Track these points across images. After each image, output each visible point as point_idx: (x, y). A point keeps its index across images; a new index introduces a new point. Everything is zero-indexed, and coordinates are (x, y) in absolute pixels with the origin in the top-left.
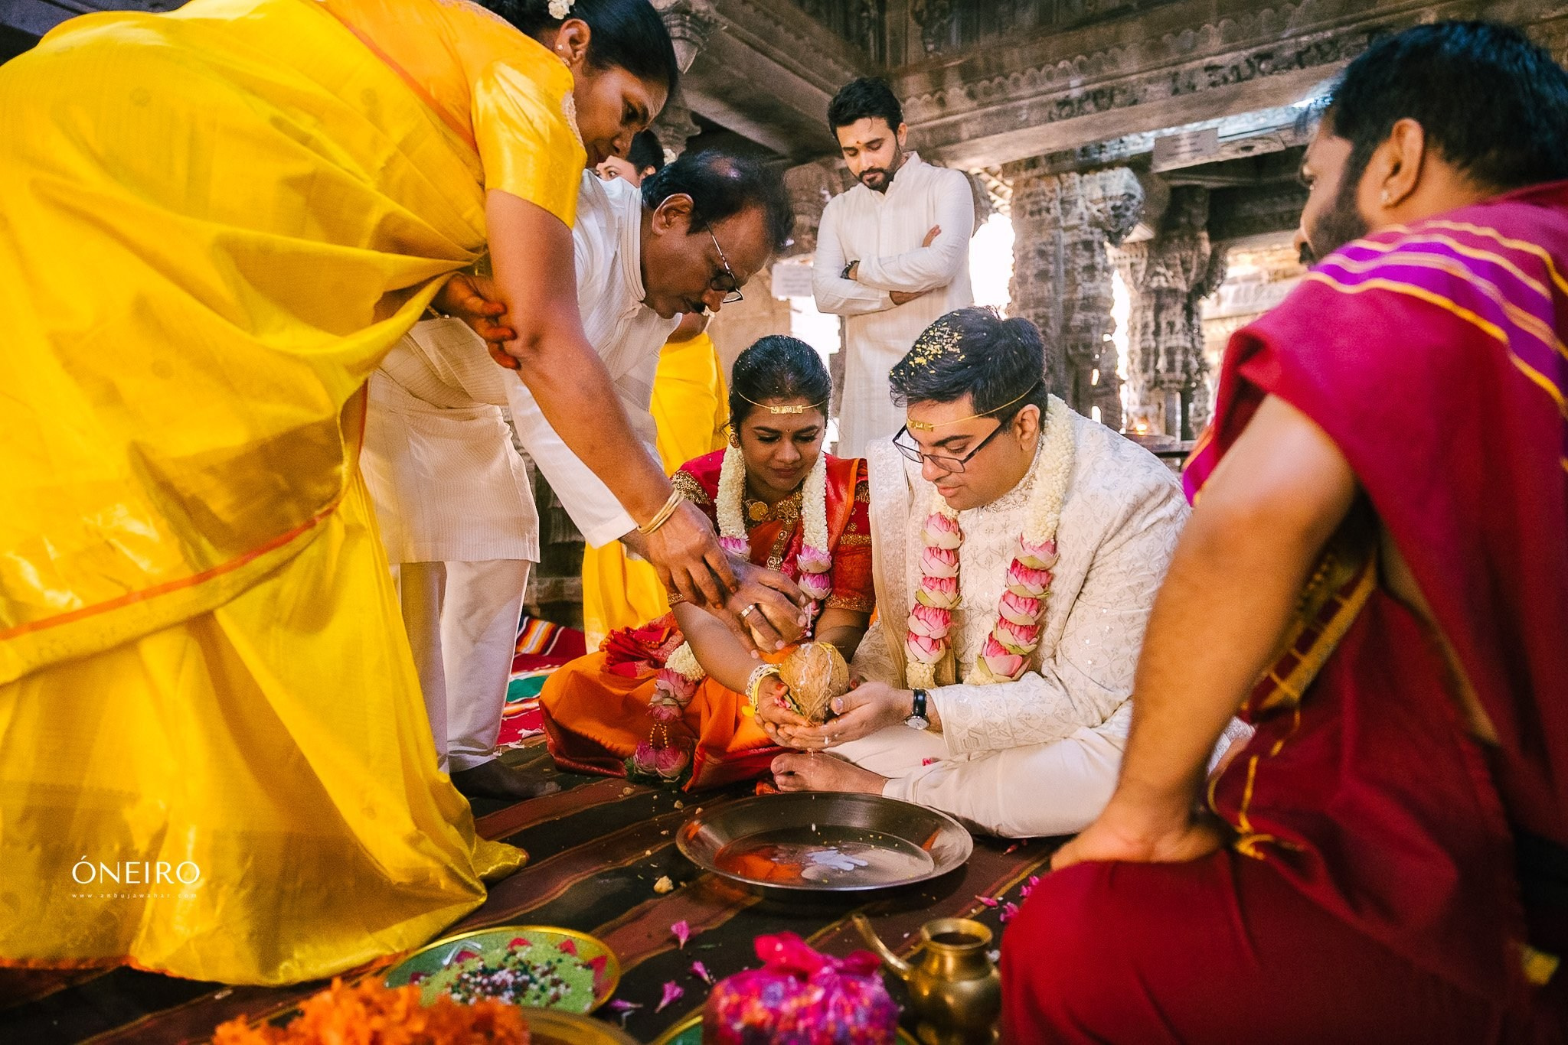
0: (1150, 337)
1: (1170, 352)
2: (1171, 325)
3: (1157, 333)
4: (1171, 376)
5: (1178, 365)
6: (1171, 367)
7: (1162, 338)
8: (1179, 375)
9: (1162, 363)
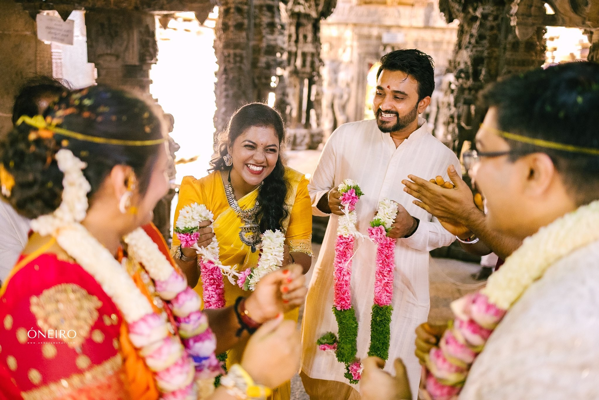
0: (293, 43)
1: (304, 55)
2: (305, 37)
3: (297, 41)
4: (303, 70)
5: (308, 63)
6: (304, 65)
7: (300, 44)
8: (308, 69)
9: (299, 62)
